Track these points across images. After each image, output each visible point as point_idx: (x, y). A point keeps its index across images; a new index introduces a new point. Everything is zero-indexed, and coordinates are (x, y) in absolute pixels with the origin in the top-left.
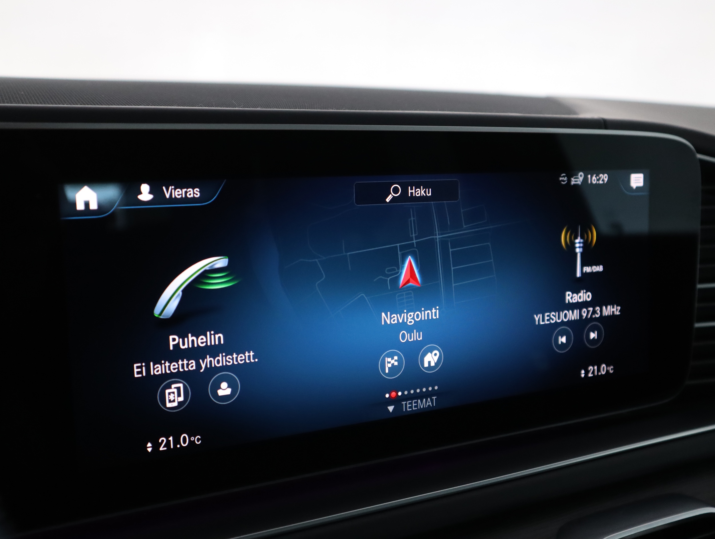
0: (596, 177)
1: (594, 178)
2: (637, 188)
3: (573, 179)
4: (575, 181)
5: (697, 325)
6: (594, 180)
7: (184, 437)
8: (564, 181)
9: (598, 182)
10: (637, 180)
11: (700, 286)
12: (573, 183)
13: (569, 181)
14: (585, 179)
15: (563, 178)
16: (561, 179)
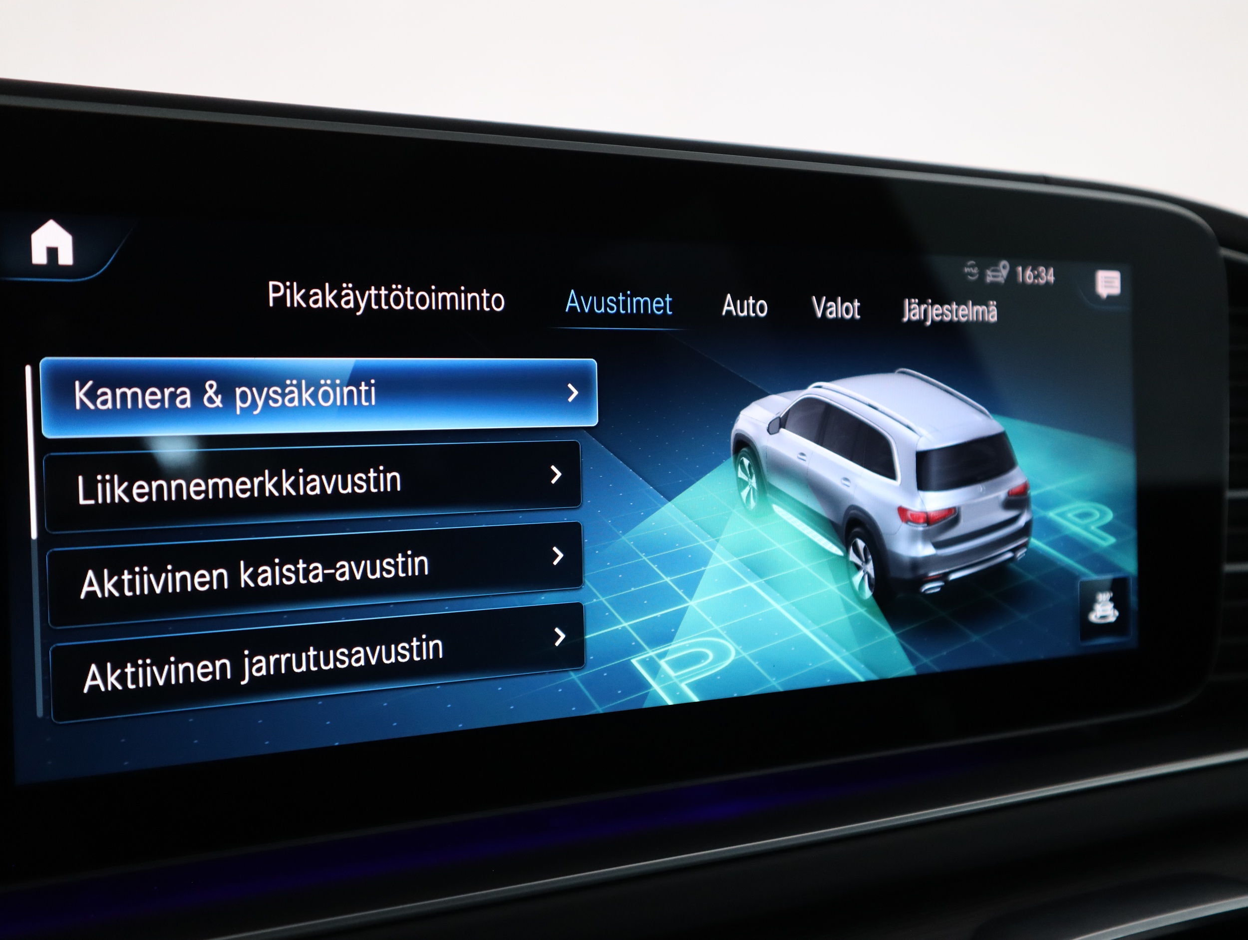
0: (1032, 271)
1: (1028, 272)
2: (1110, 298)
3: (989, 272)
4: (994, 276)
5: (1229, 568)
6: (1027, 276)
8: (972, 275)
9: (1036, 281)
10: (1108, 282)
11: (1231, 494)
12: (989, 279)
13: (982, 275)
14: (1012, 274)
15: (972, 269)
16: (966, 270)
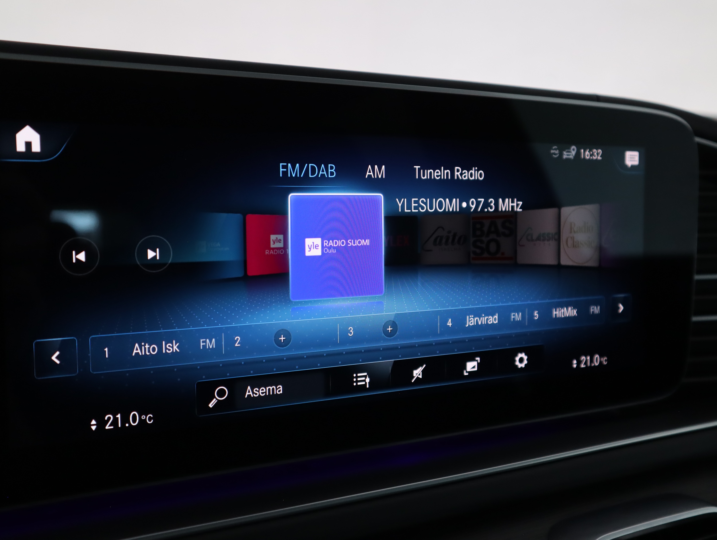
0: (589, 152)
2: (633, 166)
3: (565, 153)
4: (567, 155)
5: (695, 319)
6: (587, 154)
7: (134, 416)
8: (555, 154)
9: (591, 158)
10: (632, 158)
11: (697, 277)
12: (565, 157)
13: (561, 154)
14: (578, 154)
15: (555, 151)
16: (552, 151)
